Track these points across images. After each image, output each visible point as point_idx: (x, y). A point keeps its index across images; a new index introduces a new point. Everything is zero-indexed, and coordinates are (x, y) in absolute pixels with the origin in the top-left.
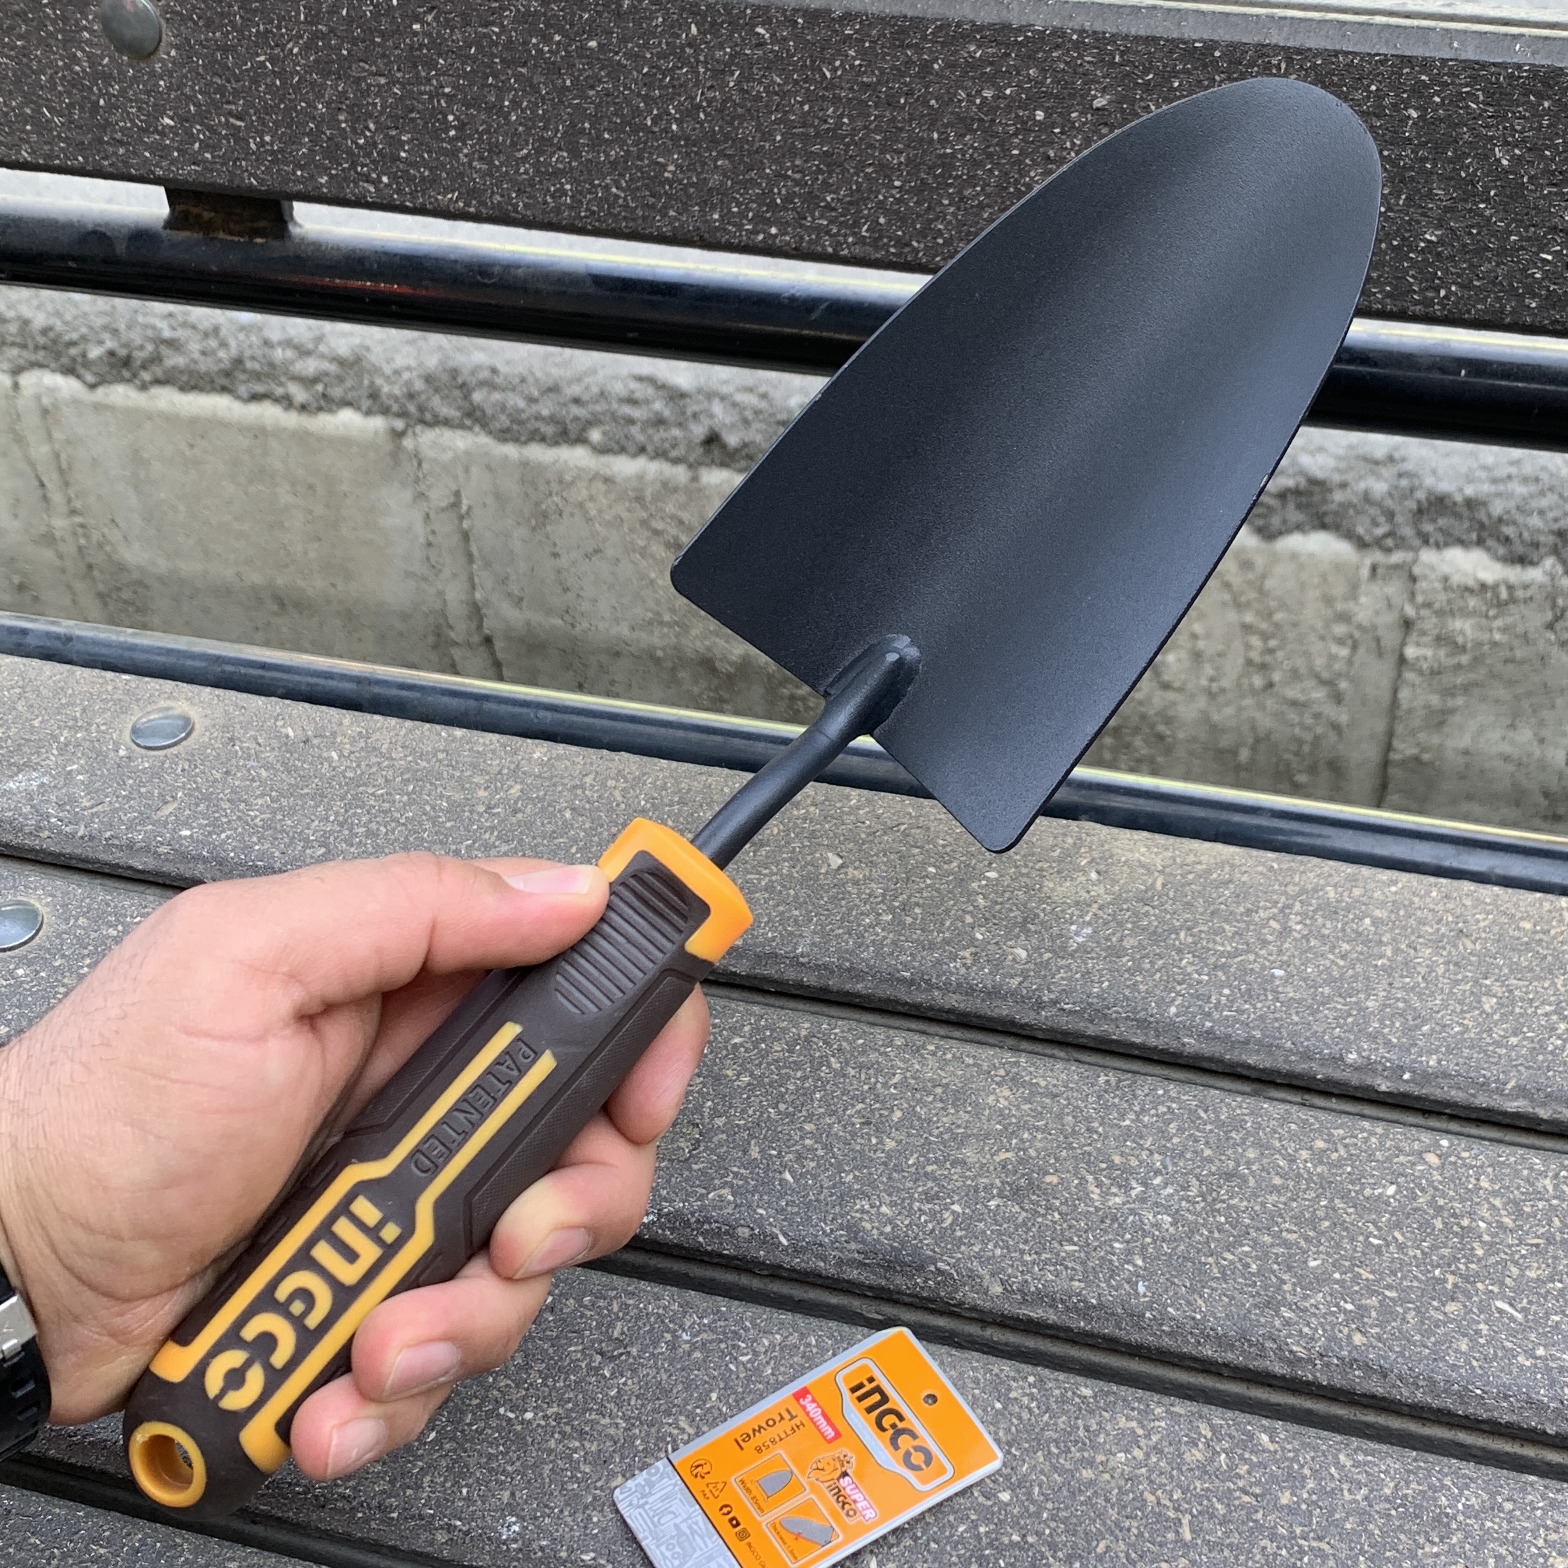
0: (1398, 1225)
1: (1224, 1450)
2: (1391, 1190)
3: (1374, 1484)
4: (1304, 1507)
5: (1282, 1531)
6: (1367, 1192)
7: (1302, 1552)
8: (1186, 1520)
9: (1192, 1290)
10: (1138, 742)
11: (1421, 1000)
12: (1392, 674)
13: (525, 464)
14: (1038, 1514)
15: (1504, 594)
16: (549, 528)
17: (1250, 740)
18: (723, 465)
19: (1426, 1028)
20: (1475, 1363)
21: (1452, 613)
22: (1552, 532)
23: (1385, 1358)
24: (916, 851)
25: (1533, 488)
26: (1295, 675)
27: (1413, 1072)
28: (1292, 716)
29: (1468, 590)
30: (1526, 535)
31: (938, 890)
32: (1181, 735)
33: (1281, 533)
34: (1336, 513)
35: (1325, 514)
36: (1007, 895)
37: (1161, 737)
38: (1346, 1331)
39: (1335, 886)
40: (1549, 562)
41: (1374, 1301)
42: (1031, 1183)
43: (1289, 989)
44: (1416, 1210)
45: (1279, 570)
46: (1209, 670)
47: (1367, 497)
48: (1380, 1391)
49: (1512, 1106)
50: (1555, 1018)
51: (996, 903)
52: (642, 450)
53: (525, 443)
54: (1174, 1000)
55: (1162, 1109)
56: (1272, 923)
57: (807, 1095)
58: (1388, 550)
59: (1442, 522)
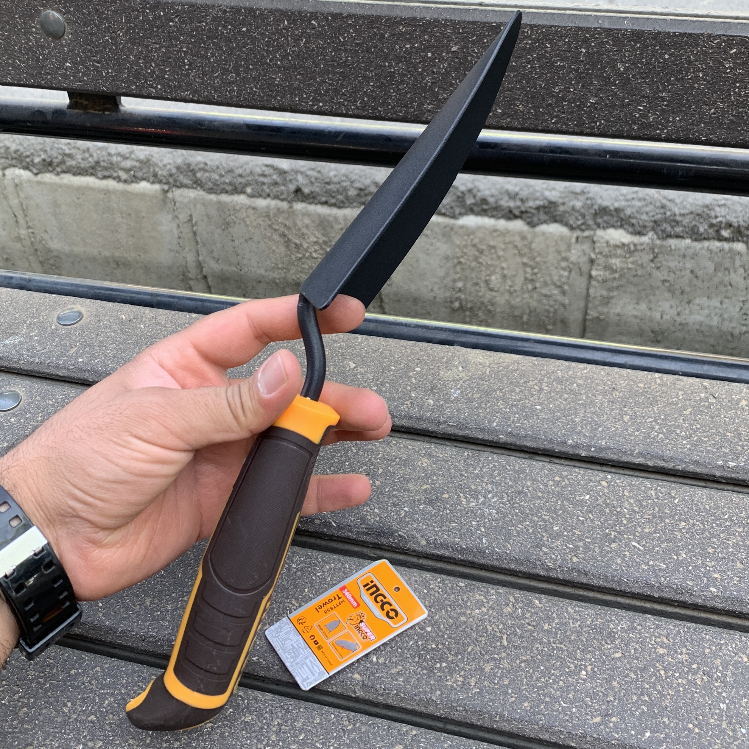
0: (590, 512)
1: (520, 608)
2: (587, 497)
3: (583, 620)
4: (554, 630)
5: (545, 640)
6: (577, 498)
7: (553, 649)
8: (505, 637)
9: (506, 541)
10: (480, 313)
11: (598, 417)
12: (587, 282)
13: (219, 202)
14: (443, 636)
15: (632, 248)
16: (230, 229)
17: (527, 311)
18: (303, 201)
19: (600, 429)
20: (624, 568)
21: (611, 256)
22: (652, 221)
23: (586, 567)
24: (386, 360)
25: (643, 203)
26: (545, 284)
27: (595, 447)
28: (545, 301)
29: (617, 246)
30: (641, 223)
31: (396, 376)
32: (498, 310)
33: (538, 224)
34: (561, 215)
35: (556, 216)
36: (424, 378)
37: (490, 311)
38: (570, 556)
39: (561, 371)
40: (651, 234)
41: (581, 544)
42: (437, 497)
43: (543, 414)
44: (598, 505)
45: (538, 240)
46: (509, 282)
47: (573, 209)
48: (585, 581)
49: (637, 461)
50: (654, 423)
51: (420, 381)
52: (269, 195)
53: (219, 194)
54: (495, 420)
55: (491, 465)
56: (535, 387)
57: (343, 463)
58: (583, 231)
59: (605, 218)
